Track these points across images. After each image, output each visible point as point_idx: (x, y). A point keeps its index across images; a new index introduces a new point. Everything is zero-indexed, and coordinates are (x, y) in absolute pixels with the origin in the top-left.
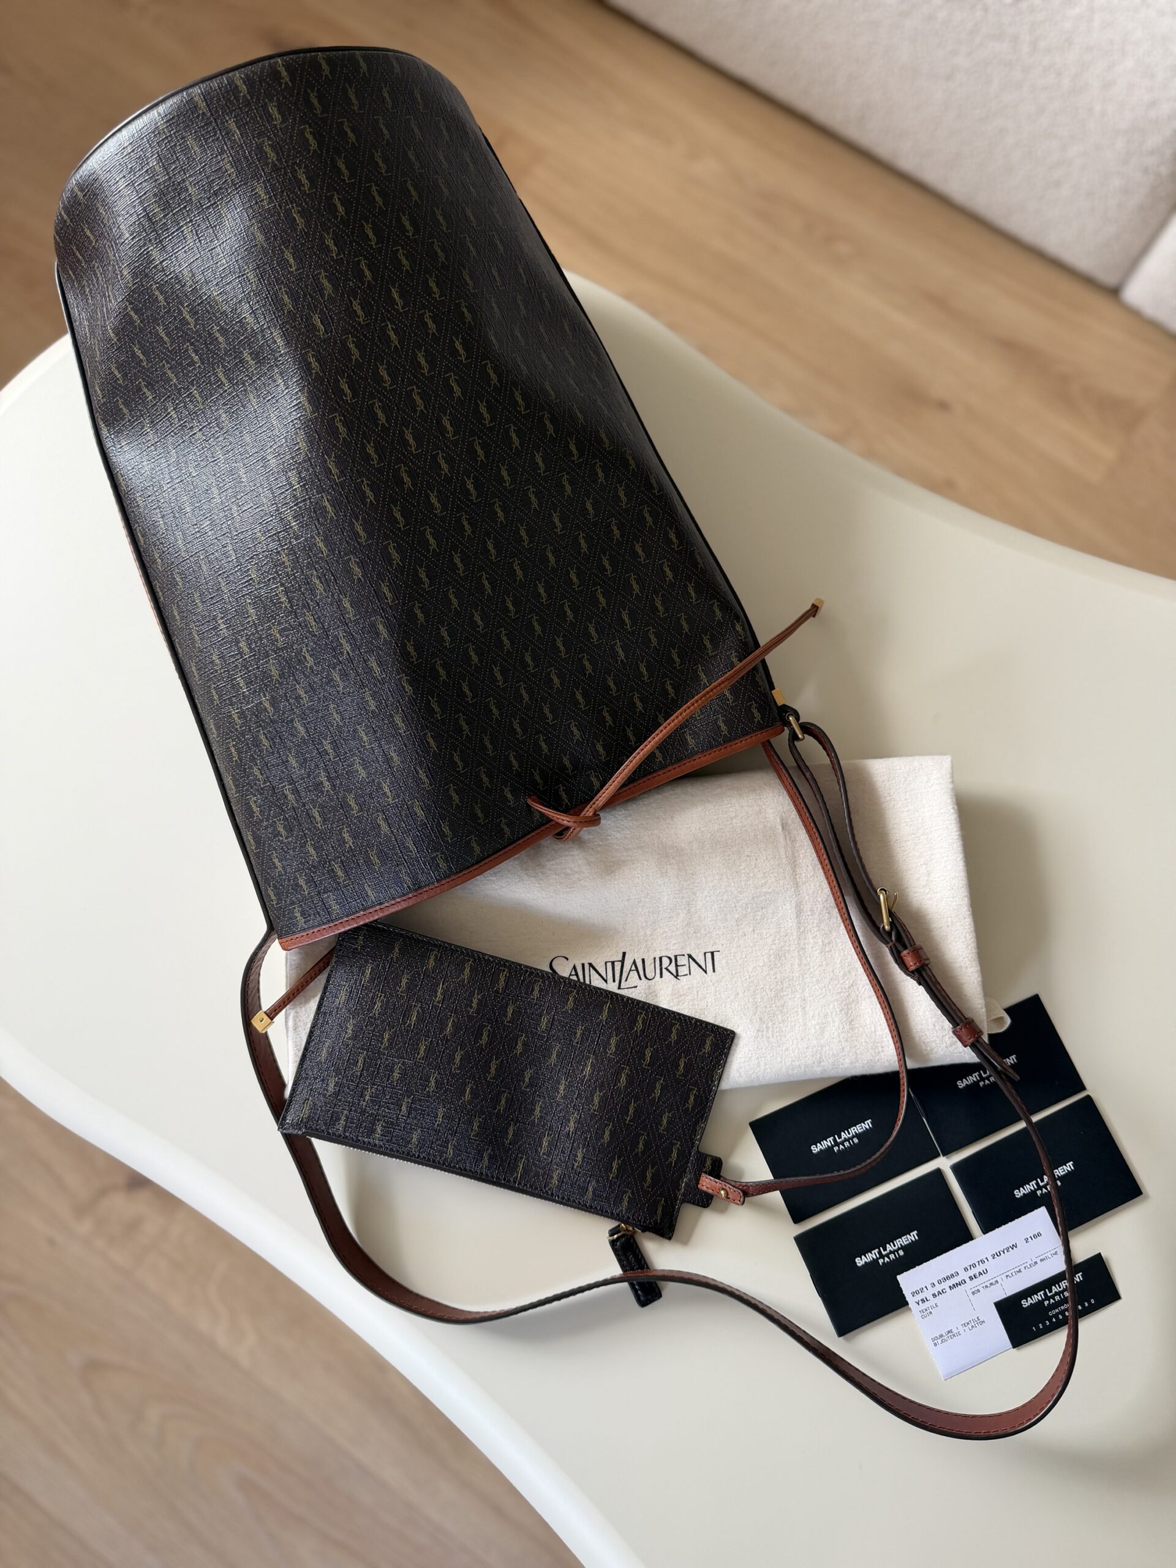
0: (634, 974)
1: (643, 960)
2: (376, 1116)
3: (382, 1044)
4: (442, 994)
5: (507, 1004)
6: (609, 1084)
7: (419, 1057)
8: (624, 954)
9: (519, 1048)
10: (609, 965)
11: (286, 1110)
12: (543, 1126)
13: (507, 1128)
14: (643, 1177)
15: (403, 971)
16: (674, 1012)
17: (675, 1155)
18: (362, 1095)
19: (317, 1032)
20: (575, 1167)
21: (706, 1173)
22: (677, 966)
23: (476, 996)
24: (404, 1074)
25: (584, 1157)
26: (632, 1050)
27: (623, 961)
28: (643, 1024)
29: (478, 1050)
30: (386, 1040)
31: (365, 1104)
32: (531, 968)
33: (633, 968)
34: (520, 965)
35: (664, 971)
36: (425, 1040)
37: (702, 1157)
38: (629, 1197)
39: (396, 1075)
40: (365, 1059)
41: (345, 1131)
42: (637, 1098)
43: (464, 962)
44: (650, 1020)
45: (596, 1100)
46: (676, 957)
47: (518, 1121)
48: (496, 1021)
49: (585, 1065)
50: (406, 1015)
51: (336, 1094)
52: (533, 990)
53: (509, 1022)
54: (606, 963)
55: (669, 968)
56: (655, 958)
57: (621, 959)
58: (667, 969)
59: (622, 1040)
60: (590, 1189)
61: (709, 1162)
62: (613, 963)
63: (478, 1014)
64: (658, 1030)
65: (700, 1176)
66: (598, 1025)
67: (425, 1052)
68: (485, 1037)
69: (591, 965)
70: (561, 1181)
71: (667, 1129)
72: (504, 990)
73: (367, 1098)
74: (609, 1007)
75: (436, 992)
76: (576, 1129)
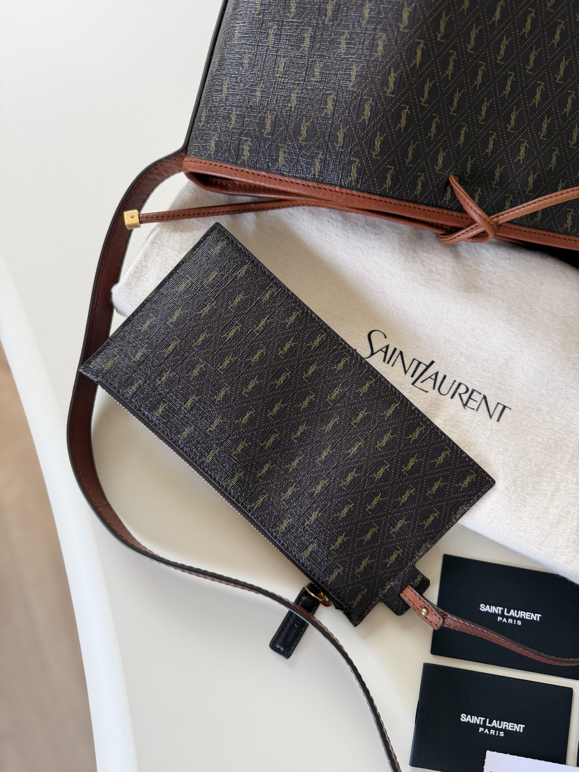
0: (431, 382)
1: (445, 377)
2: (163, 398)
3: (196, 341)
4: (263, 326)
5: (312, 363)
6: (366, 470)
7: (221, 367)
8: (433, 362)
9: (306, 403)
10: (416, 363)
11: (94, 356)
12: (295, 477)
13: (264, 464)
14: (358, 563)
15: (240, 292)
16: (450, 440)
17: (393, 558)
18: (160, 375)
19: (148, 306)
20: (306, 524)
21: (412, 586)
22: (470, 397)
23: (290, 342)
24: (202, 374)
25: (317, 520)
26: (399, 452)
27: (428, 367)
28: (419, 435)
29: (271, 387)
30: (201, 339)
31: (159, 383)
32: (346, 343)
33: (433, 377)
34: (338, 336)
35: (457, 395)
36: (232, 357)
37: (416, 573)
38: (339, 573)
39: (196, 372)
40: (176, 346)
41: (132, 397)
42: (385, 494)
43: (293, 309)
44: (427, 436)
45: (349, 478)
46: (473, 391)
47: (275, 462)
48: (297, 372)
49: (353, 445)
50: (226, 328)
51: (140, 363)
52: (339, 361)
53: (307, 378)
54: (414, 359)
55: (463, 396)
56: (455, 381)
57: (427, 364)
58: (460, 395)
59: (394, 440)
60: (310, 549)
61: (419, 579)
62: (420, 363)
63: (285, 358)
64: (429, 448)
65: (406, 586)
66: (380, 417)
67: (227, 365)
68: (282, 379)
69: (401, 353)
70: (289, 529)
71: (398, 534)
72: (316, 349)
73: (164, 379)
74: (397, 407)
75: (259, 322)
76: (321, 493)
